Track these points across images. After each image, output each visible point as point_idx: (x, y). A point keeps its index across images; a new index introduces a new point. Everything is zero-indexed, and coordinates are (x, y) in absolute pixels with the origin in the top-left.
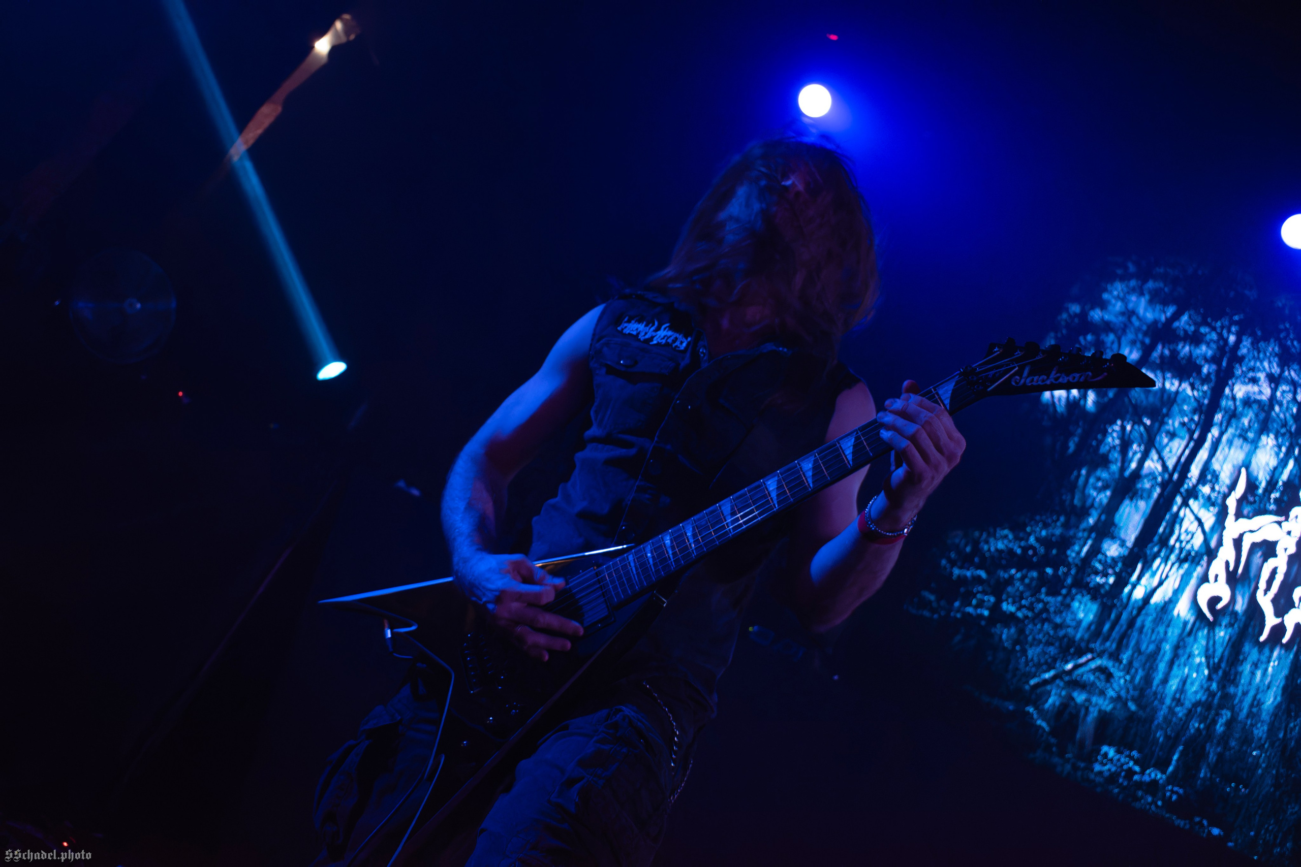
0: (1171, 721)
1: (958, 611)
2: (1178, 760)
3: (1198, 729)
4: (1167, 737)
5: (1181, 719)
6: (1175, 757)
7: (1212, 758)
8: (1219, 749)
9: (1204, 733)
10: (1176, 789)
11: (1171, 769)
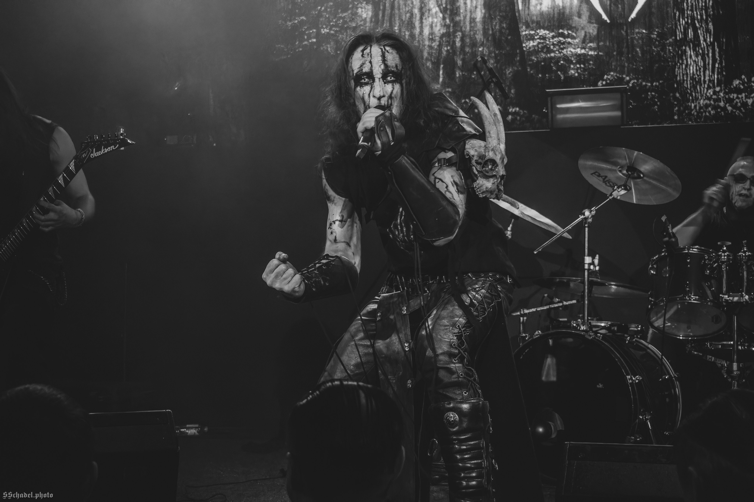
0: (432, 53)
1: (299, 47)
2: (443, 74)
3: (448, 51)
4: (433, 63)
5: (436, 49)
6: (441, 72)
7: (460, 63)
8: (461, 57)
9: (451, 51)
10: (447, 90)
11: (441, 79)
